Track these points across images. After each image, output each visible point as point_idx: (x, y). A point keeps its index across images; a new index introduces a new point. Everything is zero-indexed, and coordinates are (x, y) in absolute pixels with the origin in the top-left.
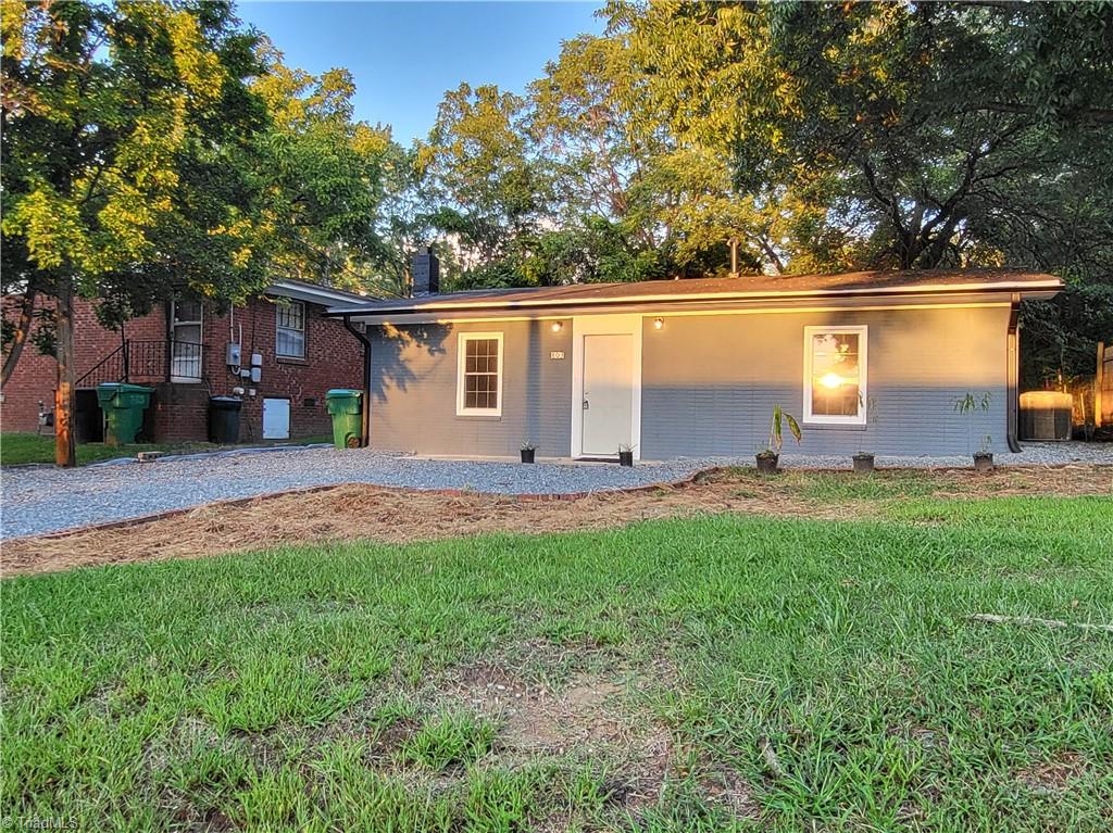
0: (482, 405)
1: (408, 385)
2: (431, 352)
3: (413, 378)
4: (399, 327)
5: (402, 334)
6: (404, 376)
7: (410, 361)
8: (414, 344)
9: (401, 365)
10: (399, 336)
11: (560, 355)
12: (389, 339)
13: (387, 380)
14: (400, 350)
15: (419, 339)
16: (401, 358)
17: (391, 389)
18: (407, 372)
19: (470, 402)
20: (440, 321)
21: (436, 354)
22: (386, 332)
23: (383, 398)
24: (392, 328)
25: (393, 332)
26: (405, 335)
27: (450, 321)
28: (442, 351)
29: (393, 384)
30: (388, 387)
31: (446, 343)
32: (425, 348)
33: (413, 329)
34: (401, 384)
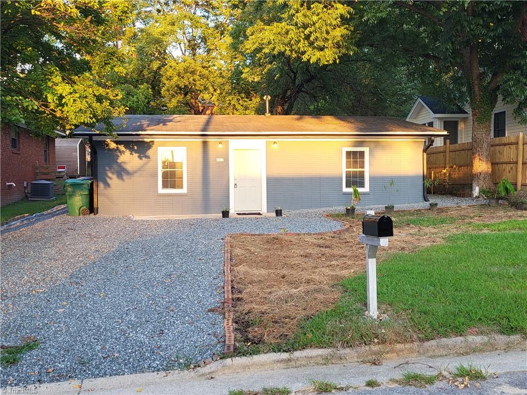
0: (173, 187)
1: (125, 177)
2: (140, 157)
3: (128, 173)
4: (117, 143)
5: (119, 146)
6: (122, 172)
7: (125, 163)
8: (128, 152)
9: (120, 165)
10: (117, 148)
11: (222, 160)
12: (110, 150)
13: (110, 175)
14: (118, 156)
15: (132, 150)
16: (119, 161)
17: (113, 180)
18: (124, 170)
19: (165, 185)
20: (145, 140)
21: (144, 159)
22: (108, 145)
23: (107, 185)
24: (112, 143)
25: (113, 146)
26: (122, 148)
27: (152, 140)
28: (148, 157)
29: (114, 177)
30: (110, 178)
31: (150, 152)
32: (136, 155)
33: (127, 144)
34: (120, 176)
